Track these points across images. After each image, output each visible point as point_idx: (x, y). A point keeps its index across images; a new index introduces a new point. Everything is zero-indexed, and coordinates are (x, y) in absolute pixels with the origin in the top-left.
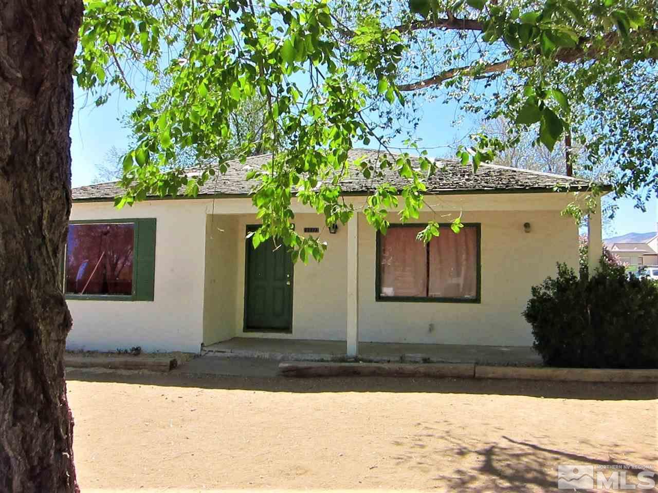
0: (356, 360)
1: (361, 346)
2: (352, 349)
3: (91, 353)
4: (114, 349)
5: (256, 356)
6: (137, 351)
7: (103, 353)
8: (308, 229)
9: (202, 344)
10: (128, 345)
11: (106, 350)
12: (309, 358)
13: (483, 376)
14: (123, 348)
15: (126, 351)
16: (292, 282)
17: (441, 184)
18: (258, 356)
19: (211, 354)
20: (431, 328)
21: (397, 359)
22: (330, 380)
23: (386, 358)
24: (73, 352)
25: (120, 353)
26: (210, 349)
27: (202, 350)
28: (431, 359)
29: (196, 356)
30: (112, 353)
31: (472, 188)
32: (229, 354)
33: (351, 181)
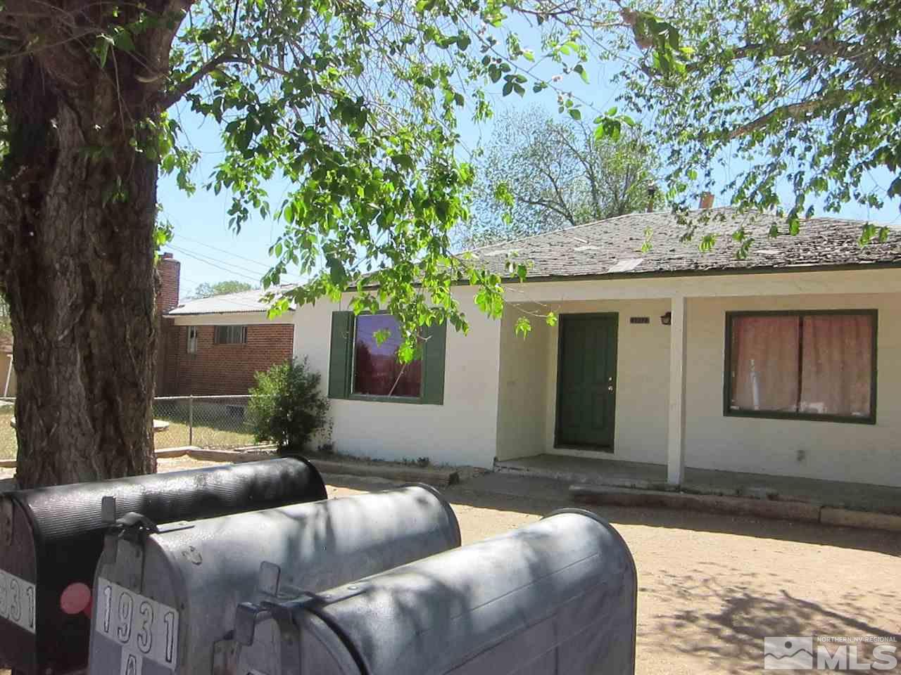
0: (678, 489)
1: (689, 472)
2: (674, 476)
3: (376, 462)
4: (401, 460)
5: (556, 477)
6: (424, 463)
7: (388, 463)
8: (636, 319)
9: (495, 459)
10: (415, 456)
11: (392, 459)
12: (617, 484)
13: (832, 522)
14: (410, 458)
15: (413, 461)
16: (615, 387)
17: (801, 258)
18: (558, 477)
19: (505, 471)
20: (801, 456)
21: (732, 492)
22: (628, 510)
23: (718, 491)
24: (359, 459)
25: (406, 463)
26: (503, 465)
27: (494, 464)
28: (781, 496)
29: (485, 473)
30: (399, 463)
31: (842, 263)
32: (525, 473)
33: (682, 256)
